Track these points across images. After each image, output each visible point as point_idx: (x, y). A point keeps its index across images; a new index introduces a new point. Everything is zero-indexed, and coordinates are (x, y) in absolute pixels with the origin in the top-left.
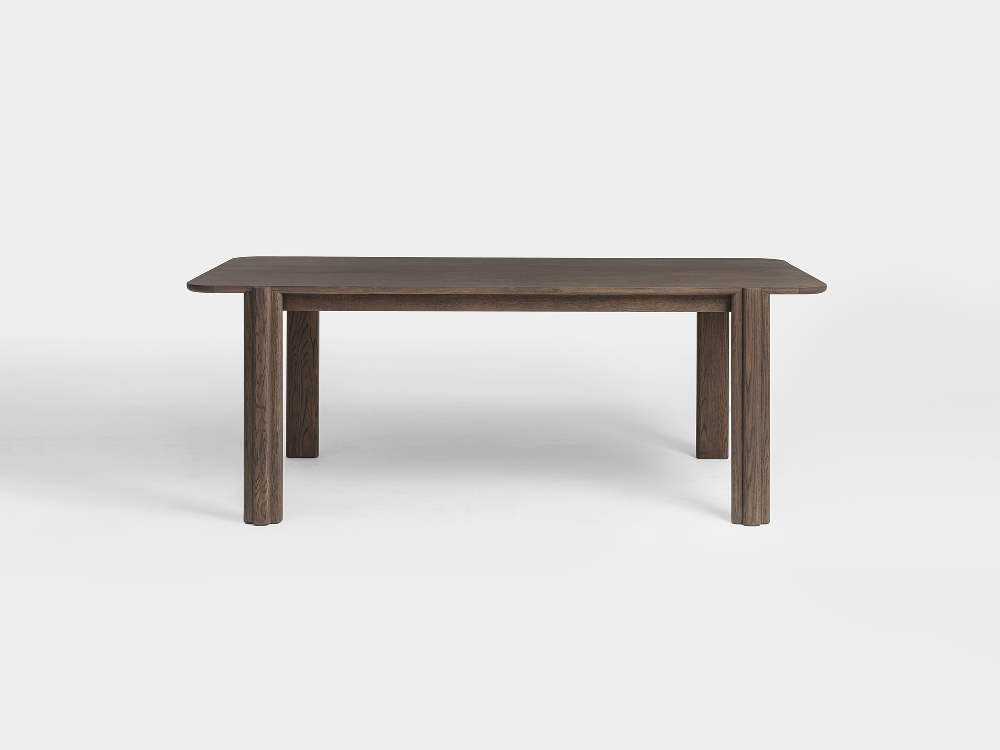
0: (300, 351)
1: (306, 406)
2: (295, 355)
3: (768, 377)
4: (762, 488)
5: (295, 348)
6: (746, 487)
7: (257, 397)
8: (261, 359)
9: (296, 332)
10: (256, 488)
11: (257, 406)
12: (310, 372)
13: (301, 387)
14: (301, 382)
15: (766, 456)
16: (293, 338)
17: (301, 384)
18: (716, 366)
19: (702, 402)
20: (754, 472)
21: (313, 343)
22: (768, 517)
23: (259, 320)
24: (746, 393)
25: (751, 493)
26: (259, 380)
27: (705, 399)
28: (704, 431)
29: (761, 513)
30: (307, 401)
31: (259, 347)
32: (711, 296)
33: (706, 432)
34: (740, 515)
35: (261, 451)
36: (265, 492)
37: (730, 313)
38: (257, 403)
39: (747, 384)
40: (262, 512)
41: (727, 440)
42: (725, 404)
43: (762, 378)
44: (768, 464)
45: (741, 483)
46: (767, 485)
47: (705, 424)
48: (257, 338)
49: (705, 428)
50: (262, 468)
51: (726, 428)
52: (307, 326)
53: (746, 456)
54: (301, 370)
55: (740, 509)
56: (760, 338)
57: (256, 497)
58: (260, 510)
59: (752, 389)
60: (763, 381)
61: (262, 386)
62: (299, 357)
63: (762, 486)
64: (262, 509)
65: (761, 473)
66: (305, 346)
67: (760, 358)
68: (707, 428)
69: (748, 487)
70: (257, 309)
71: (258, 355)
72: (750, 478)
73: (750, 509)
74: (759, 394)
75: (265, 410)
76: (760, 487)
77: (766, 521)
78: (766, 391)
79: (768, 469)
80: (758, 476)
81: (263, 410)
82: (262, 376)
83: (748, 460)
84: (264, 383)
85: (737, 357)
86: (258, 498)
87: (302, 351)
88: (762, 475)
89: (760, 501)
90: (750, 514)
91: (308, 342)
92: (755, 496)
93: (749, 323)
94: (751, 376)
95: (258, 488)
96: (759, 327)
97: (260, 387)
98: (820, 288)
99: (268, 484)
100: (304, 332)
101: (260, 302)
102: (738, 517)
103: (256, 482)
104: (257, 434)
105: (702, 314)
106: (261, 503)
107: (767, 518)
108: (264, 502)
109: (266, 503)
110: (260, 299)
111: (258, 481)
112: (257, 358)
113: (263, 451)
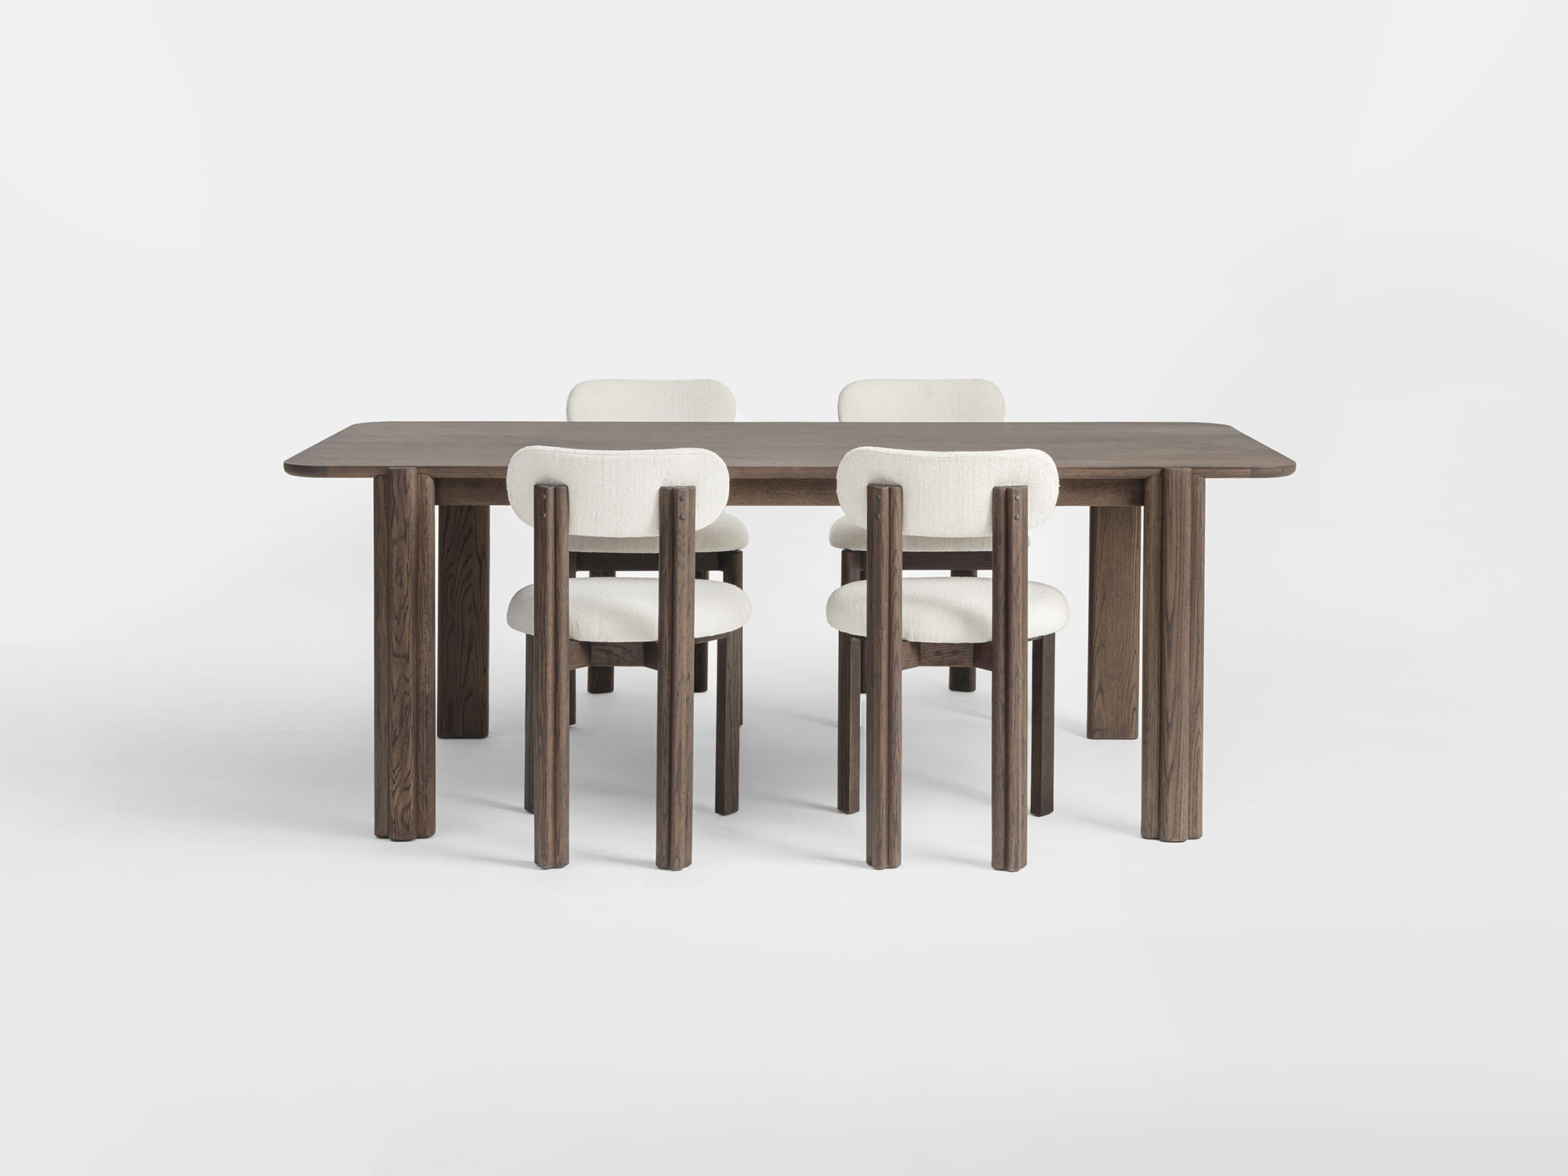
0: (459, 570)
1: (469, 656)
2: (452, 575)
3: (1200, 609)
4: (1189, 783)
5: (453, 565)
6: (1164, 780)
7: (395, 640)
8: (401, 580)
9: (453, 540)
10: (394, 783)
11: (394, 654)
12: (474, 603)
13: (460, 626)
14: (460, 619)
15: (1196, 732)
16: (448, 550)
17: (460, 621)
18: (1119, 593)
19: (1096, 649)
20: (1176, 758)
21: (479, 557)
22: (1199, 827)
23: (398, 520)
24: (1166, 633)
25: (1172, 790)
26: (398, 614)
27: (1102, 645)
28: (1100, 696)
29: (1187, 822)
30: (470, 649)
31: (398, 563)
32: (1112, 480)
33: (1103, 696)
34: (1155, 824)
35: (400, 725)
36: (408, 789)
37: (1142, 507)
38: (394, 649)
39: (1167, 619)
40: (401, 820)
41: (1136, 709)
42: (1133, 652)
43: (1191, 610)
44: (1199, 744)
45: (1156, 775)
46: (1197, 778)
47: (1100, 684)
48: (395, 548)
49: (1101, 689)
50: (401, 751)
51: (1134, 690)
52: (471, 531)
53: (1166, 731)
54: (461, 599)
55: (1155, 815)
56: (1189, 546)
57: (393, 796)
58: (399, 816)
59: (1175, 628)
60: (1192, 614)
61: (401, 623)
62: (458, 579)
63: (1190, 779)
64: (403, 816)
65: (1188, 758)
66: (466, 562)
67: (1188, 578)
68: (1104, 690)
69: (1168, 781)
70: (395, 501)
71: (396, 575)
72: (1170, 766)
73: (1171, 815)
74: (1186, 635)
75: (408, 660)
76: (1186, 780)
77: (1195, 834)
78: (1198, 630)
79: (1199, 752)
80: (1185, 763)
81: (404, 660)
82: (403, 607)
83: (1168, 739)
84: (405, 618)
85: (1152, 578)
86: (396, 798)
87: (462, 569)
88: (1190, 763)
89: (1187, 802)
90: (1170, 822)
91: (472, 556)
92: (1179, 794)
93: (1171, 523)
94: (1174, 607)
95: (397, 782)
96: (1188, 530)
97: (398, 624)
98: (1285, 467)
99: (411, 776)
100: (466, 540)
101: (399, 491)
102: (1151, 828)
103: (394, 773)
104: (395, 698)
105: (1098, 511)
106: (401, 807)
107: (1196, 829)
108: (407, 804)
109: (409, 806)
110: (398, 486)
111: (396, 772)
112: (394, 579)
113: (404, 724)
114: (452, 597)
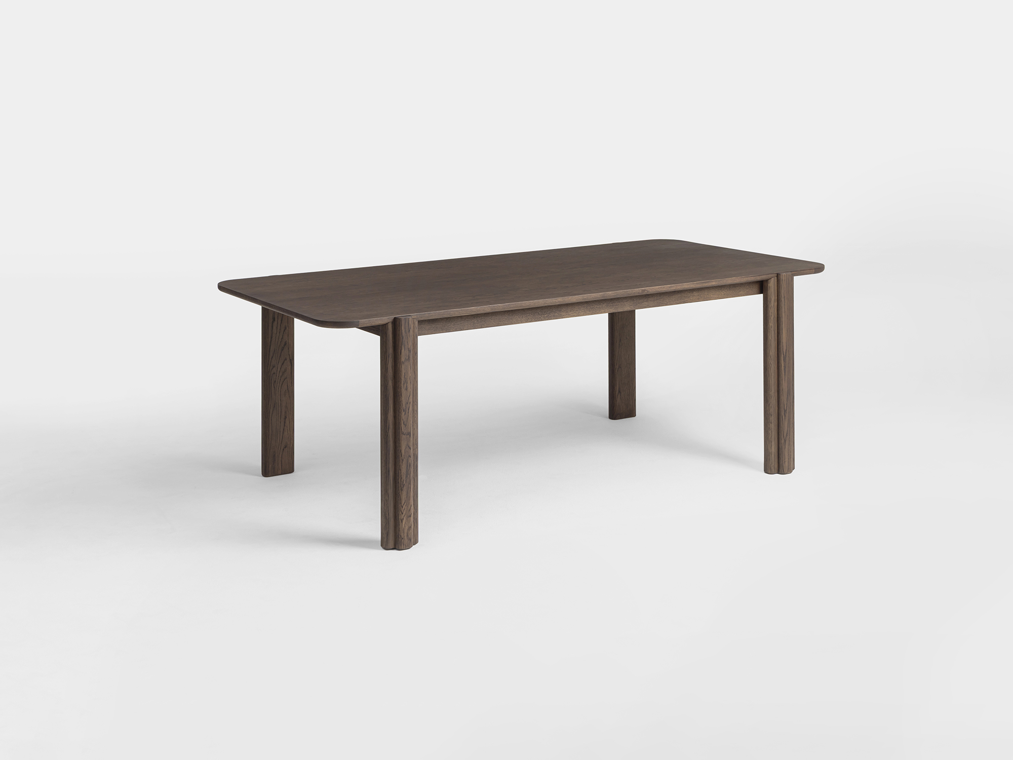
0: (279, 369)
1: (285, 422)
2: (274, 373)
5: (274, 367)
7: (402, 424)
8: (407, 386)
9: (275, 351)
10: (402, 514)
11: (403, 433)
12: (287, 389)
13: (280, 404)
14: (279, 400)
16: (272, 358)
17: (279, 401)
18: (627, 337)
19: (616, 369)
21: (291, 360)
23: (405, 349)
26: (404, 408)
28: (619, 395)
29: (792, 462)
30: (286, 418)
31: (404, 377)
34: (776, 466)
35: (407, 476)
36: (410, 516)
38: (403, 430)
39: (783, 354)
40: (407, 536)
45: (776, 439)
48: (403, 367)
50: (407, 493)
52: (285, 344)
53: (783, 415)
54: (280, 388)
55: (776, 461)
57: (402, 522)
58: (406, 534)
61: (407, 413)
62: (278, 375)
64: (408, 533)
66: (283, 364)
70: (403, 338)
71: (404, 384)
72: (786, 433)
75: (410, 436)
76: (792, 440)
80: (792, 431)
81: (408, 436)
82: (407, 403)
83: (785, 419)
84: (409, 409)
85: (773, 332)
86: (404, 523)
87: (281, 368)
90: (787, 464)
91: (286, 359)
92: (790, 448)
94: (787, 347)
95: (404, 513)
97: (405, 414)
99: (412, 507)
100: (282, 350)
101: (405, 331)
102: (774, 468)
103: (402, 507)
104: (403, 460)
106: (407, 527)
108: (410, 525)
109: (411, 527)
110: (405, 329)
111: (404, 506)
112: (402, 386)
113: (408, 476)
114: (274, 387)
